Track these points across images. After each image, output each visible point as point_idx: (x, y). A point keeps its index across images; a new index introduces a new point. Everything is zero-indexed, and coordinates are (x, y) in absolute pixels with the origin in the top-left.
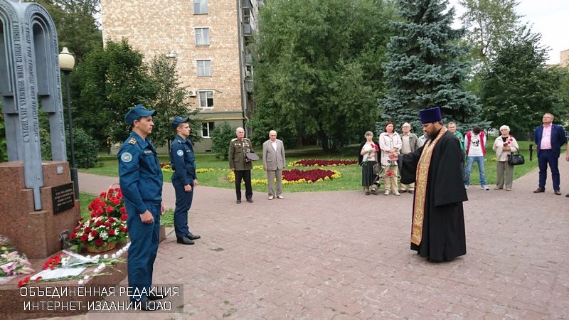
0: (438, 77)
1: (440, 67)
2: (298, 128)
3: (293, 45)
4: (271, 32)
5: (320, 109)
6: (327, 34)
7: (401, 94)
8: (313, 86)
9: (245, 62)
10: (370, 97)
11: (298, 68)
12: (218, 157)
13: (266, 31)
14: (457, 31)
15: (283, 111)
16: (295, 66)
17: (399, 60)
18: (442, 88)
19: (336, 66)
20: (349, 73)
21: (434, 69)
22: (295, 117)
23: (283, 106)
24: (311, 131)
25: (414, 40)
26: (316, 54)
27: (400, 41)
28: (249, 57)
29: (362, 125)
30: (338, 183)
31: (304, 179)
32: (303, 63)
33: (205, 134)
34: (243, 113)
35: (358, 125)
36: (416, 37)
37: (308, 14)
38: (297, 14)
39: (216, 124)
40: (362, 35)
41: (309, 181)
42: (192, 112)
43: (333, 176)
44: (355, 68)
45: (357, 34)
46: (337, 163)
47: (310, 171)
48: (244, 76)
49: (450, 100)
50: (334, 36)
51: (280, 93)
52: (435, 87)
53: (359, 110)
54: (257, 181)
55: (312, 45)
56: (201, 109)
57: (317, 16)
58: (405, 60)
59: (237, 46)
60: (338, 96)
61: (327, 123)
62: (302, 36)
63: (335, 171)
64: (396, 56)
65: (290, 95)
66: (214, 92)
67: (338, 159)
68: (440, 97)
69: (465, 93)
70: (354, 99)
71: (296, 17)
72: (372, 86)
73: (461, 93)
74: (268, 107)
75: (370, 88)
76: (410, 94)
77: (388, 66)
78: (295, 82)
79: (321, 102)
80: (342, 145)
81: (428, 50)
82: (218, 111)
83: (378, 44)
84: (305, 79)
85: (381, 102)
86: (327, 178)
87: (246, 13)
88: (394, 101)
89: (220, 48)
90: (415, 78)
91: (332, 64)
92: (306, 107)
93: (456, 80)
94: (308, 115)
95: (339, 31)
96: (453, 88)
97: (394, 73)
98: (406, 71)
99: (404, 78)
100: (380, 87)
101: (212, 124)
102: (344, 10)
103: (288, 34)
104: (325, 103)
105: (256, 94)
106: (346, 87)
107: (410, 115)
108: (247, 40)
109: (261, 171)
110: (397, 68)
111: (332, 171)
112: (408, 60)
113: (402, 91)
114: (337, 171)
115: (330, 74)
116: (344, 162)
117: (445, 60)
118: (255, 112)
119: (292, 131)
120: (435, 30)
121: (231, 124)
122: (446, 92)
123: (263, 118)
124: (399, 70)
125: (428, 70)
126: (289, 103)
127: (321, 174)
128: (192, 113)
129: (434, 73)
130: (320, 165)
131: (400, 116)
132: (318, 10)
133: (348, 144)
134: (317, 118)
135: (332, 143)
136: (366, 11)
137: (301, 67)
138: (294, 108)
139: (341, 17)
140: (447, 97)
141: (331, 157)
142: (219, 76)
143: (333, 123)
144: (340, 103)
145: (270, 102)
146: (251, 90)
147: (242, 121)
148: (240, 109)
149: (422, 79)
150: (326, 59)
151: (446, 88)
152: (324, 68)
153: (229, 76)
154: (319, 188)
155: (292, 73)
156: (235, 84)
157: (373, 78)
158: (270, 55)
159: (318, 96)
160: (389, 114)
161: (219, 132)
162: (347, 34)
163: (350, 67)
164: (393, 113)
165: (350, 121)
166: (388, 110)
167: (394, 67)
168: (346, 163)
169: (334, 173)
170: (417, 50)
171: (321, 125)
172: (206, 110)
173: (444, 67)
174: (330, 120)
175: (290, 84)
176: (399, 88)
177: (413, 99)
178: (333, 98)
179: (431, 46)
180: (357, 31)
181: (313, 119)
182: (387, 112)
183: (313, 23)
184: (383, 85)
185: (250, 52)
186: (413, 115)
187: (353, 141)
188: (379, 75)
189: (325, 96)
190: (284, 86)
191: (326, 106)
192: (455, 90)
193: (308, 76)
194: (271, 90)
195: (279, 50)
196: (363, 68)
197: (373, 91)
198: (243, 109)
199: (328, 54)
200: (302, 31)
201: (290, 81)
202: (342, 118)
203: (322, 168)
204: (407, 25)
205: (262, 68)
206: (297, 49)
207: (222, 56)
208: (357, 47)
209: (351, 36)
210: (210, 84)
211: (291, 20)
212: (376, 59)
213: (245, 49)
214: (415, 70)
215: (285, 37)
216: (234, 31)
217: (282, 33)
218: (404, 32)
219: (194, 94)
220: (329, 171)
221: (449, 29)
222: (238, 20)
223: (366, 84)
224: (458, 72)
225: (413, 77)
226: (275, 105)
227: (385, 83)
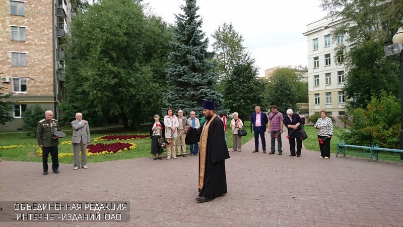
0: (200, 81)
1: (200, 75)
2: (103, 111)
3: (99, 48)
4: (81, 37)
5: (121, 97)
6: (126, 44)
7: (178, 90)
8: (116, 80)
9: (58, 57)
10: (158, 90)
11: (103, 65)
12: (28, 135)
13: (77, 36)
14: (210, 53)
15: (91, 97)
16: (101, 64)
17: (176, 68)
18: (202, 88)
19: (133, 68)
20: (143, 73)
21: (197, 76)
22: (101, 102)
23: (90, 93)
24: (114, 113)
25: (185, 56)
26: (118, 58)
27: (176, 55)
28: (62, 54)
29: (153, 110)
30: (135, 153)
31: (107, 151)
32: (107, 62)
33: (17, 114)
34: (55, 97)
35: (150, 110)
36: (186, 54)
37: (111, 28)
38: (103, 27)
39: (28, 106)
40: (152, 48)
41: (111, 152)
42: (4, 95)
43: (130, 147)
44: (147, 70)
45: (148, 47)
46: (135, 137)
47: (112, 144)
48: (57, 68)
49: (206, 96)
50: (132, 46)
51: (88, 83)
52: (198, 87)
53: (151, 100)
54: (65, 154)
55: (114, 50)
56: (13, 93)
57: (118, 30)
58: (180, 68)
59: (52, 44)
60: (135, 88)
61: (127, 108)
62: (107, 43)
63: (132, 144)
64: (174, 65)
65: (97, 85)
66: (28, 79)
67: (135, 134)
68: (201, 94)
69: (215, 92)
70: (147, 91)
71: (102, 29)
72: (160, 83)
73: (213, 92)
74: (77, 94)
75: (158, 85)
76: (183, 90)
77: (169, 71)
78: (100, 75)
79: (122, 92)
80: (139, 124)
81: (193, 63)
82: (31, 95)
83: (162, 56)
84: (109, 74)
85: (165, 95)
86: (126, 149)
87: (61, 20)
88: (174, 95)
89: (35, 45)
90: (186, 81)
91: (131, 65)
92: (110, 95)
93: (210, 83)
94: (112, 101)
95: (135, 43)
96: (208, 88)
97: (173, 76)
98: (180, 76)
99: (179, 80)
100: (164, 84)
101: (24, 106)
102: (139, 29)
103: (95, 40)
104: (125, 93)
105: (68, 83)
106: (141, 82)
107: (184, 104)
108: (61, 41)
109: (69, 145)
110: (175, 73)
111: (130, 143)
112: (182, 69)
113: (178, 88)
114: (134, 144)
115: (129, 72)
116: (140, 136)
117: (203, 71)
118: (66, 97)
119: (98, 113)
120: (197, 51)
121: (43, 107)
122: (204, 90)
123: (73, 102)
124: (176, 74)
125: (194, 76)
126: (95, 92)
127: (121, 146)
128: (4, 97)
129: (197, 78)
130: (121, 139)
131: (177, 104)
132: (120, 26)
133: (143, 123)
134: (119, 103)
135: (131, 122)
136: (154, 32)
137: (106, 65)
138: (100, 95)
139: (136, 34)
140: (205, 93)
141: (130, 132)
142: (34, 67)
143: (132, 107)
144: (136, 93)
145: (80, 90)
146: (63, 79)
147: (53, 104)
148: (52, 94)
149: (190, 81)
150: (126, 62)
151: (204, 88)
152: (124, 68)
153: (43, 67)
154: (119, 158)
155: (99, 69)
156: (48, 74)
157: (160, 78)
158: (80, 54)
159: (120, 87)
160: (170, 103)
161: (30, 113)
162: (141, 46)
163: (144, 69)
164: (173, 102)
165: (144, 107)
166: (170, 101)
167: (173, 72)
168: (141, 137)
169: (131, 145)
170: (186, 63)
171: (122, 109)
172: (19, 94)
173: (203, 75)
174: (129, 105)
175: (96, 77)
176: (176, 86)
177: (185, 94)
178: (131, 90)
179: (195, 61)
180: (148, 45)
181: (116, 104)
182: (169, 101)
183: (115, 35)
184: (166, 83)
185: (62, 50)
186: (185, 104)
187: (148, 120)
188: (163, 76)
189: (126, 88)
190: (92, 78)
191: (126, 95)
192: (209, 90)
193: (111, 72)
194: (81, 80)
195: (88, 51)
196: (153, 71)
197: (160, 86)
198: (55, 94)
199: (127, 58)
200: (106, 40)
201: (97, 75)
202: (139, 104)
203: (122, 141)
204: (180, 46)
205: (73, 63)
206: (102, 52)
207: (37, 50)
208: (148, 56)
209: (144, 48)
210: (24, 72)
211: (98, 30)
212: (161, 66)
213: (58, 48)
214: (186, 75)
215: (92, 42)
216: (49, 32)
217: (90, 39)
218: (179, 50)
219: (8, 80)
220: (128, 144)
221: (205, 51)
222: (53, 24)
223: (155, 82)
224: (211, 79)
225: (185, 80)
226: (84, 92)
227: (167, 82)
